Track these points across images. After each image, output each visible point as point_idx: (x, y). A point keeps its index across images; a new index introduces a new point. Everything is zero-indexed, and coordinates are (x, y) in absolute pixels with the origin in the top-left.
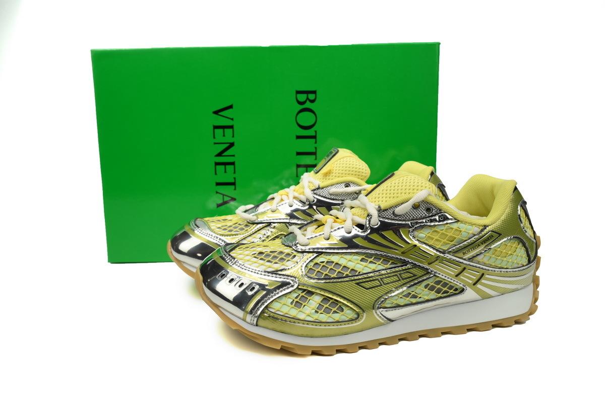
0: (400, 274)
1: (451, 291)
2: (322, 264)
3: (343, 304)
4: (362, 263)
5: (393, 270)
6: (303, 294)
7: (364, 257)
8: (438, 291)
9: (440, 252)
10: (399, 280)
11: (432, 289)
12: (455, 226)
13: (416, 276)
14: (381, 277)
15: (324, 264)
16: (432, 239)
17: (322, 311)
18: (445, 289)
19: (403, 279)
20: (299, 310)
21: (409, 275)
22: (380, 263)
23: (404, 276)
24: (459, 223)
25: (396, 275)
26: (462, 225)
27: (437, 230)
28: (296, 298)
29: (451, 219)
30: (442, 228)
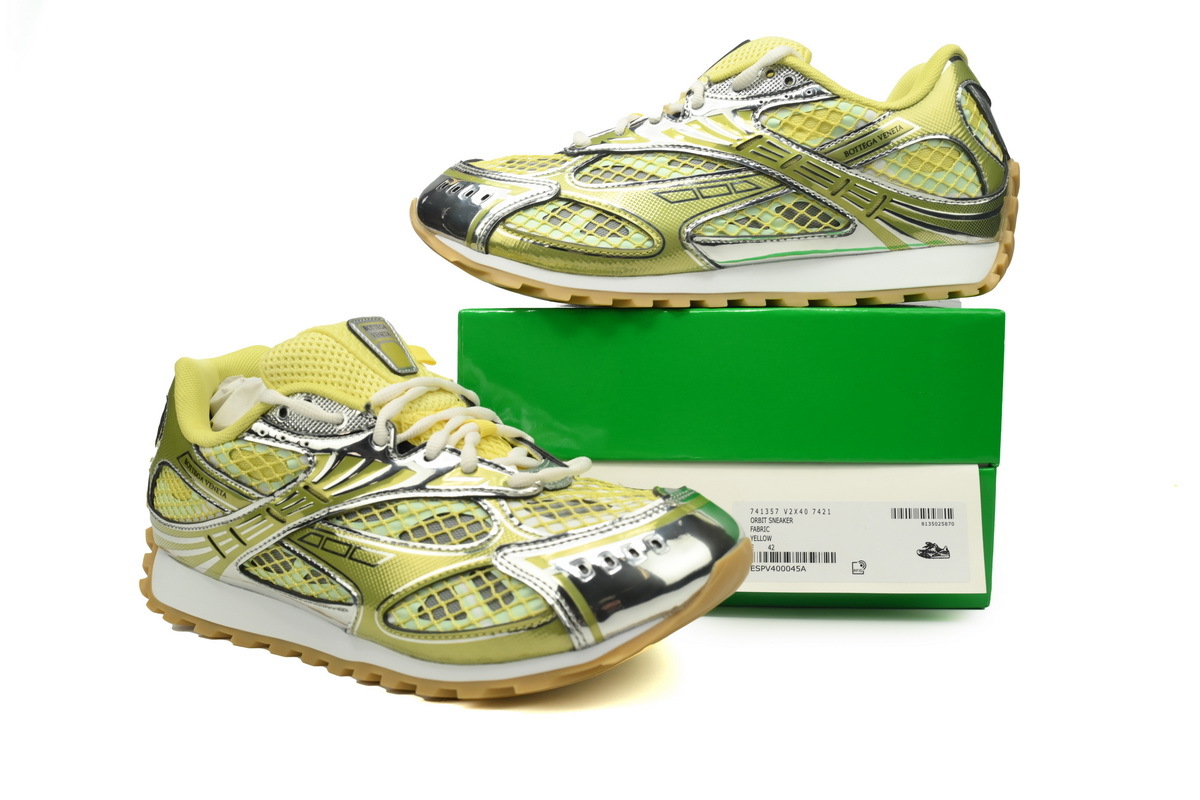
0: (732, 184)
1: (827, 224)
2: (606, 169)
3: (629, 222)
4: (670, 167)
5: (722, 177)
6: (566, 207)
7: (675, 158)
8: (802, 221)
9: (804, 149)
10: (730, 193)
11: (789, 214)
12: (831, 105)
13: (760, 188)
14: (698, 186)
15: (609, 169)
16: (792, 127)
17: (592, 232)
18: (814, 218)
19: (737, 192)
20: (555, 227)
21: (748, 186)
22: (700, 166)
23: (739, 187)
24: (839, 100)
25: (726, 185)
26: (843, 104)
27: (800, 112)
28: (554, 211)
29: (827, 94)
30: (811, 108)
